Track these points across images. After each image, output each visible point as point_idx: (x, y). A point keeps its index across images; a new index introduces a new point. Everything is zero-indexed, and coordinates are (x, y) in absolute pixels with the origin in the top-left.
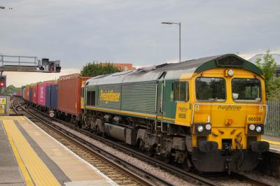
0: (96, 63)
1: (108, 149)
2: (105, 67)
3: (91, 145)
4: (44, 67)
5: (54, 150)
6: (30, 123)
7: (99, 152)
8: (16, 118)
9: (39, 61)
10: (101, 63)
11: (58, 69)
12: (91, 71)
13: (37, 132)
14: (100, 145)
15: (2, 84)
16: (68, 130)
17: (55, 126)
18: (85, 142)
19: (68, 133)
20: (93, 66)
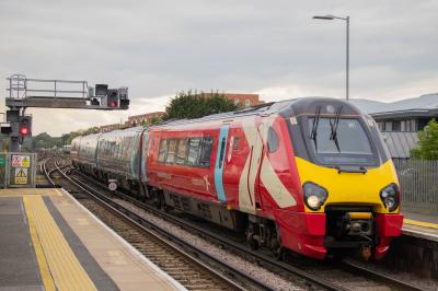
0: (193, 93)
1: (213, 251)
2: (209, 101)
3: (182, 243)
4: (99, 100)
5: (111, 253)
6: (71, 202)
7: (197, 256)
8: (48, 192)
9: (91, 89)
10: (203, 94)
11: (125, 104)
12: (185, 107)
13: (83, 218)
14: (198, 243)
15: (24, 131)
16: (142, 214)
17: (117, 206)
18: (171, 237)
19: (140, 220)
20: (189, 97)
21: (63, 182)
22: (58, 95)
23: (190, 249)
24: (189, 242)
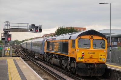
0: (64, 27)
2: (69, 30)
4: (33, 29)
5: (31, 76)
6: (22, 61)
8: (15, 58)
9: (30, 26)
10: (67, 27)
11: (41, 31)
12: (61, 31)
13: (25, 66)
15: (9, 39)
17: (37, 63)
18: (53, 73)
19: (44, 67)
21: (22, 55)
22: (20, 28)
23: (58, 77)
24: (58, 74)
